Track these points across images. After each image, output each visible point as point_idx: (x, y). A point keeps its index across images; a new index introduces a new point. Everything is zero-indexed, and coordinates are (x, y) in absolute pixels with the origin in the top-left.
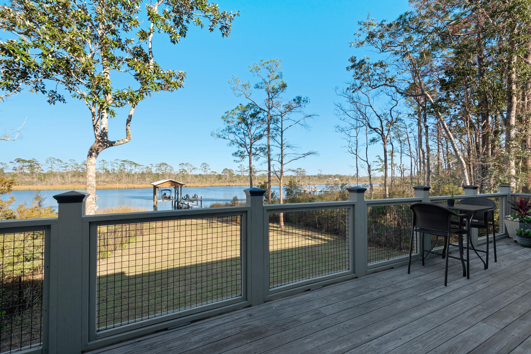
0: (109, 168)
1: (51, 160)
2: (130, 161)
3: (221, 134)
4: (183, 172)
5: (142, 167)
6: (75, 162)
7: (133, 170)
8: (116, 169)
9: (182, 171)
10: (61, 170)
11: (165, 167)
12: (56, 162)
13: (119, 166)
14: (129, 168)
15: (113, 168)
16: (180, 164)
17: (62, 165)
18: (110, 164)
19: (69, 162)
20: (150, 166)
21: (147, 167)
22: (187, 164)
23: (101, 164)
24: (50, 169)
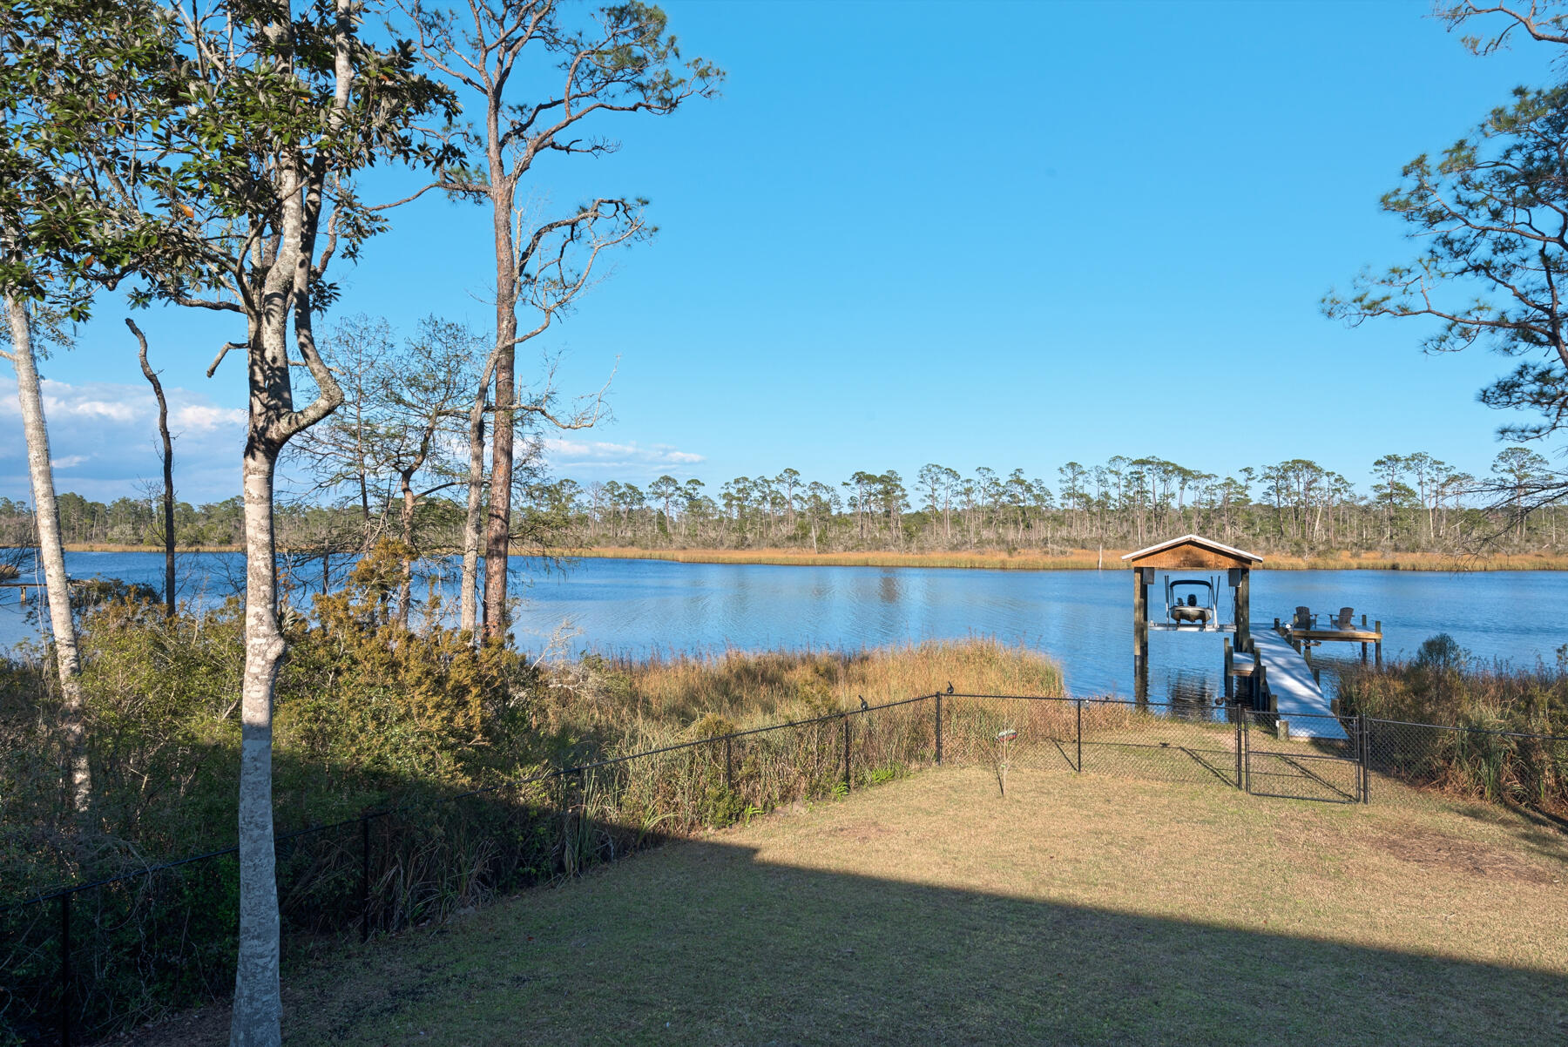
0: (1093, 491)
1: (931, 473)
2: (1163, 459)
3: (1376, 293)
4: (1397, 501)
5: (1209, 483)
6: (990, 475)
7: (1173, 495)
8: (1114, 493)
9: (1390, 496)
10: (957, 503)
11: (1306, 476)
12: (944, 478)
13: (1123, 483)
14: (1160, 489)
15: (1102, 489)
16: (1378, 463)
17: (959, 488)
18: (1093, 477)
19: (976, 477)
20: (1241, 479)
21: (1230, 483)
22: (1417, 459)
23: (1065, 478)
24: (929, 502)
